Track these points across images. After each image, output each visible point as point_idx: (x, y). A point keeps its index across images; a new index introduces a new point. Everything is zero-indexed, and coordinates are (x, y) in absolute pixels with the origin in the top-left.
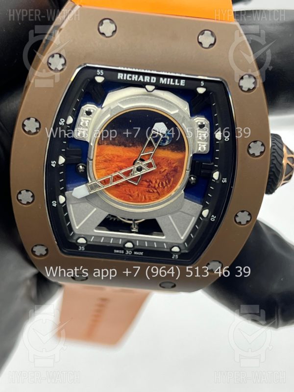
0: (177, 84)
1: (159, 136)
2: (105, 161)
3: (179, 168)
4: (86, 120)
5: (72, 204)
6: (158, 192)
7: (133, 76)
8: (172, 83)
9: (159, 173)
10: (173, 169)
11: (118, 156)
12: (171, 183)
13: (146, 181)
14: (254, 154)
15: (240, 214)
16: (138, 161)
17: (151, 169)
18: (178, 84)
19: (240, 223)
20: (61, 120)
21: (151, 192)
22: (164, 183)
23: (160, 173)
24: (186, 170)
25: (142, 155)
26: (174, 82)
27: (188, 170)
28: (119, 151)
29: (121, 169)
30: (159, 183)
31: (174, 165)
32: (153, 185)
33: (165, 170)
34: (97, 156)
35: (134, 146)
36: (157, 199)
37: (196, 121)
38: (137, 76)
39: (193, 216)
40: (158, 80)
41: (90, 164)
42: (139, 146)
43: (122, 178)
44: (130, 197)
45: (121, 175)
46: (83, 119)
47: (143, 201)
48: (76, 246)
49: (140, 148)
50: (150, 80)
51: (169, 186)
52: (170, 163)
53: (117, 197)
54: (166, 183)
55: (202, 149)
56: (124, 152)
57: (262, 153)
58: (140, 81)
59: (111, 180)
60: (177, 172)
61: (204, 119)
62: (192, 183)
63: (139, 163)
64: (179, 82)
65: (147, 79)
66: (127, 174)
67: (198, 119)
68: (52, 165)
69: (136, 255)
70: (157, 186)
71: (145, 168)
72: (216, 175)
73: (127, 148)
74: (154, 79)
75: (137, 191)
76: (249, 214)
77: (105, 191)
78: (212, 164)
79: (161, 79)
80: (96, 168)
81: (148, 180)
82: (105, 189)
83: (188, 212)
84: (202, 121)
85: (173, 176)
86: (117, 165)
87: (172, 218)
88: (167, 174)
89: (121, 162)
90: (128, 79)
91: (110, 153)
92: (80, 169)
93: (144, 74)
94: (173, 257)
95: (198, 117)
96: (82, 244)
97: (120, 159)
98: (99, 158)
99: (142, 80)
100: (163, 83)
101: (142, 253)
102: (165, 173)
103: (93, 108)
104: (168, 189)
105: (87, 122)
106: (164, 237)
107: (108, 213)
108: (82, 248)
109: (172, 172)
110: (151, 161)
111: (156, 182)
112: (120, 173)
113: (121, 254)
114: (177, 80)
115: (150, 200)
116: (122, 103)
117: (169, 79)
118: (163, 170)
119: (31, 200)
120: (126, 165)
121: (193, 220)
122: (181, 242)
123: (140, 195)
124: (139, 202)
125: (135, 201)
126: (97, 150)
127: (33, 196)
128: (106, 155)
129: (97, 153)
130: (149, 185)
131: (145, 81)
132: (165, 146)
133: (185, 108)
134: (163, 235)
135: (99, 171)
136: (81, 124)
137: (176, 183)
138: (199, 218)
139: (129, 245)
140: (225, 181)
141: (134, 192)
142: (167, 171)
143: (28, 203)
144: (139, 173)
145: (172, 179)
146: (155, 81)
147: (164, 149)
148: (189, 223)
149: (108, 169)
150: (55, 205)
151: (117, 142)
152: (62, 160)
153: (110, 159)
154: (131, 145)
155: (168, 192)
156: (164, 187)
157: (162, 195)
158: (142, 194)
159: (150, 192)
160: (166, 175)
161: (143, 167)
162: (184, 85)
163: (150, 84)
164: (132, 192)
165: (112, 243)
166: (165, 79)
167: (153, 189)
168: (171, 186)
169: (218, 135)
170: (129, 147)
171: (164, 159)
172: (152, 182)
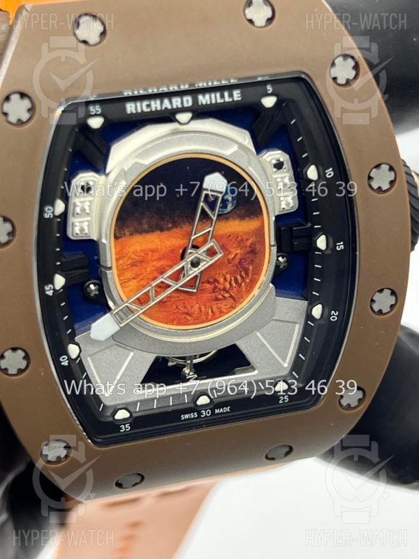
0: (227, 99)
1: (217, 198)
2: (133, 265)
3: (257, 245)
4: (84, 202)
5: (90, 356)
6: (231, 296)
7: (153, 103)
8: (220, 101)
9: (226, 262)
10: (248, 249)
11: (153, 251)
12: (250, 274)
13: (209, 282)
14: (380, 188)
15: (377, 297)
16: (189, 251)
17: (216, 258)
18: (231, 100)
19: (380, 312)
20: (46, 209)
21: (221, 299)
22: (239, 277)
23: (229, 263)
24: (270, 245)
25: (193, 238)
26: (222, 96)
27: (273, 246)
28: (152, 241)
29: (162, 272)
30: (231, 280)
31: (250, 242)
32: (221, 287)
33: (236, 254)
34: (117, 260)
35: (176, 227)
36: (234, 308)
37: (268, 159)
38: (158, 102)
39: (296, 323)
40: (195, 101)
41: (109, 276)
42: (184, 224)
43: (169, 286)
44: (188, 317)
45: (167, 282)
46: (79, 201)
47: (210, 317)
48: (115, 425)
49: (186, 227)
50: (182, 102)
51: (248, 280)
52: (242, 240)
53: (166, 323)
54: (242, 277)
55: (288, 204)
56: (161, 241)
57: (392, 183)
58: (166, 108)
59: (152, 294)
60: (256, 253)
61: (280, 152)
62: (281, 267)
63: (191, 253)
64: (231, 95)
65: (177, 102)
66: (176, 277)
67: (270, 155)
68: (47, 293)
69: (218, 414)
70: (228, 286)
71: (204, 258)
72: (321, 242)
73: (166, 234)
74: (188, 101)
75: (197, 303)
76: (393, 293)
77: (142, 316)
78: (309, 225)
79: (200, 97)
80: (120, 280)
81: (211, 280)
82: (143, 313)
83: (287, 318)
84: (278, 157)
85: (252, 262)
86: (154, 266)
87: (262, 335)
88: (241, 260)
89: (160, 259)
90: (145, 109)
91: (138, 248)
92: (92, 291)
93: (170, 95)
94: (280, 402)
95: (268, 151)
96: (124, 421)
97: (157, 255)
98: (121, 262)
99: (169, 107)
100: (204, 103)
101: (228, 409)
102: (237, 260)
103: (92, 178)
104: (247, 286)
105: (86, 206)
106: (256, 372)
107: (155, 355)
108: (126, 428)
109: (248, 256)
110: (212, 244)
111: (225, 279)
112: (163, 278)
113: (194, 418)
114: (226, 94)
115: (222, 313)
116: (141, 156)
117: (213, 95)
118: (233, 256)
119: (23, 364)
120: (170, 263)
121: (297, 330)
122: (286, 372)
123: (203, 309)
124: (203, 322)
125: (198, 320)
126: (115, 248)
127: (27, 357)
128: (133, 253)
129: (116, 254)
130: (216, 287)
131: (175, 107)
132: (228, 213)
133: (245, 140)
134: (254, 369)
135: (127, 284)
136: (78, 210)
137: (258, 272)
138: (306, 324)
139: (203, 400)
140: (340, 246)
141: (192, 307)
142: (239, 256)
143: (20, 371)
144: (196, 269)
145: (251, 268)
146: (190, 104)
147: (227, 219)
148: (292, 337)
149: (141, 276)
150: (65, 363)
151: (146, 226)
152: (60, 281)
153: (140, 259)
154: (170, 225)
155: (249, 290)
156: (240, 285)
157: (239, 298)
158: (205, 305)
159: (217, 299)
160: (240, 263)
161: (201, 257)
162: (240, 99)
163: (183, 110)
164: (189, 307)
165: (173, 405)
166: (207, 96)
167: (222, 292)
168: (251, 280)
169: (312, 173)
170: (169, 229)
171: (230, 236)
172: (218, 283)
